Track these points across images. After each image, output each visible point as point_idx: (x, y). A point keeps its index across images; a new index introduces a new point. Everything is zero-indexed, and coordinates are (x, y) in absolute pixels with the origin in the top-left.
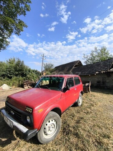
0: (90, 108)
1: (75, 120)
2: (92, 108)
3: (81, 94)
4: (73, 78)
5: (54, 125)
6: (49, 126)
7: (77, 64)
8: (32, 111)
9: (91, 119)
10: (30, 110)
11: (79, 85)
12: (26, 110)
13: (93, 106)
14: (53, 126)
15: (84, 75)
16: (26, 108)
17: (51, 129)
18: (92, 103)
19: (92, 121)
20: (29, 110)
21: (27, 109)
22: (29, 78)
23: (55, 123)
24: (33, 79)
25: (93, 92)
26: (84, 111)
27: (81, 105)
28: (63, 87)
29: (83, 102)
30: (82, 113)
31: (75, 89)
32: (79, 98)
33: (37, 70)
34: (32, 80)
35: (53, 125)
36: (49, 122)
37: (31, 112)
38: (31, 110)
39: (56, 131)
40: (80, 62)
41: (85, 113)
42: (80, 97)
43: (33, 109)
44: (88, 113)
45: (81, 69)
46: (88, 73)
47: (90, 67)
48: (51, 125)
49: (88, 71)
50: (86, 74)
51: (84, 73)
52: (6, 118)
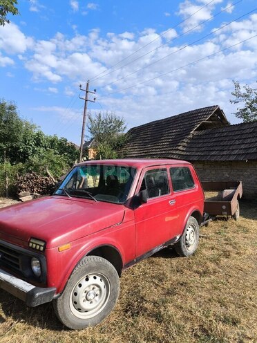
0: (216, 261)
1: (163, 289)
2: (224, 261)
3: (193, 221)
5: (100, 290)
6: (88, 289)
7: (206, 120)
8: (45, 247)
9: (208, 286)
10: (40, 246)
11: (187, 191)
12: (31, 244)
13: (228, 256)
14: (98, 292)
15: (226, 161)
16: (30, 242)
17: (91, 297)
18: (229, 248)
19: (208, 291)
20: (36, 244)
21: (33, 243)
22: (38, 166)
23: (102, 284)
24: (50, 169)
25: (248, 220)
26: (195, 268)
27: (193, 254)
28: (131, 194)
29: (202, 246)
30: (189, 273)
31: (172, 203)
33: (66, 140)
34: (47, 174)
35: (97, 288)
36: (87, 279)
37: (42, 248)
38: (43, 244)
40: (219, 112)
41: (198, 272)
42: (191, 229)
43: (46, 241)
44: (206, 273)
45: (217, 139)
46: (241, 152)
47: (250, 133)
48: (92, 287)
49: (242, 147)
50: (232, 158)
51: (228, 152)
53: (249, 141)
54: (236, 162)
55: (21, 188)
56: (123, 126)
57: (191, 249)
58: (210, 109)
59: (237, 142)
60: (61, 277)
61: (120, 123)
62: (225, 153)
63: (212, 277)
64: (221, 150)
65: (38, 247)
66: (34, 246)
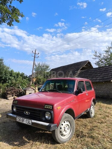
0: (104, 118)
1: (88, 129)
2: (107, 118)
3: (93, 103)
4: (83, 82)
6: (65, 126)
7: (84, 66)
9: (106, 127)
10: (50, 107)
12: (45, 107)
13: (108, 117)
14: (68, 128)
15: (95, 82)
16: (45, 106)
17: (66, 129)
18: (107, 114)
19: (106, 128)
21: (46, 106)
23: (69, 124)
26: (97, 121)
28: (75, 90)
30: (96, 123)
32: (91, 108)
33: (24, 74)
35: (68, 126)
36: (64, 122)
37: (51, 108)
38: (51, 106)
39: (70, 133)
40: (89, 63)
41: (99, 123)
42: (92, 106)
43: (53, 106)
44: (102, 123)
45: (90, 73)
46: (101, 78)
47: (104, 71)
48: (66, 125)
49: (101, 76)
50: (97, 81)
51: (96, 78)
52: (21, 118)
53: (103, 74)
54: (99, 82)
55: (8, 94)
56: (49, 68)
57: (93, 115)
58: (85, 62)
59: (99, 74)
60: (58, 120)
61: (47, 67)
62: (94, 79)
63: (105, 124)
64: (92, 78)
65: (49, 108)
66: (47, 107)
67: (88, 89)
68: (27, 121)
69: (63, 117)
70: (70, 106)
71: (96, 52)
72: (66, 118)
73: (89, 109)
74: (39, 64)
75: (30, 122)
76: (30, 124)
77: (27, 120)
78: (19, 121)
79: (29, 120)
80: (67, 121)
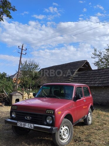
2: (105, 126)
3: (90, 110)
4: (81, 87)
7: (81, 67)
9: (102, 133)
11: (88, 97)
12: (47, 112)
15: (93, 87)
17: (65, 134)
18: (105, 122)
23: (68, 129)
27: (91, 124)
30: (93, 130)
32: (89, 115)
35: (67, 131)
39: (69, 138)
40: (87, 63)
41: (95, 129)
42: (89, 113)
43: (54, 110)
45: (88, 76)
46: (100, 82)
47: (103, 74)
48: (65, 130)
49: (100, 80)
50: (96, 85)
51: (94, 82)
52: (23, 123)
53: (103, 77)
54: (98, 87)
56: (38, 68)
57: (90, 122)
59: (98, 78)
61: (36, 66)
62: (92, 83)
64: (90, 81)
65: (51, 112)
66: (49, 112)
67: (85, 95)
68: (29, 126)
69: (63, 122)
70: (69, 112)
71: (95, 50)
72: (65, 122)
73: (86, 116)
74: (26, 62)
75: (33, 126)
76: (32, 128)
77: (29, 124)
78: (21, 126)
79: (31, 124)
80: (66, 126)
